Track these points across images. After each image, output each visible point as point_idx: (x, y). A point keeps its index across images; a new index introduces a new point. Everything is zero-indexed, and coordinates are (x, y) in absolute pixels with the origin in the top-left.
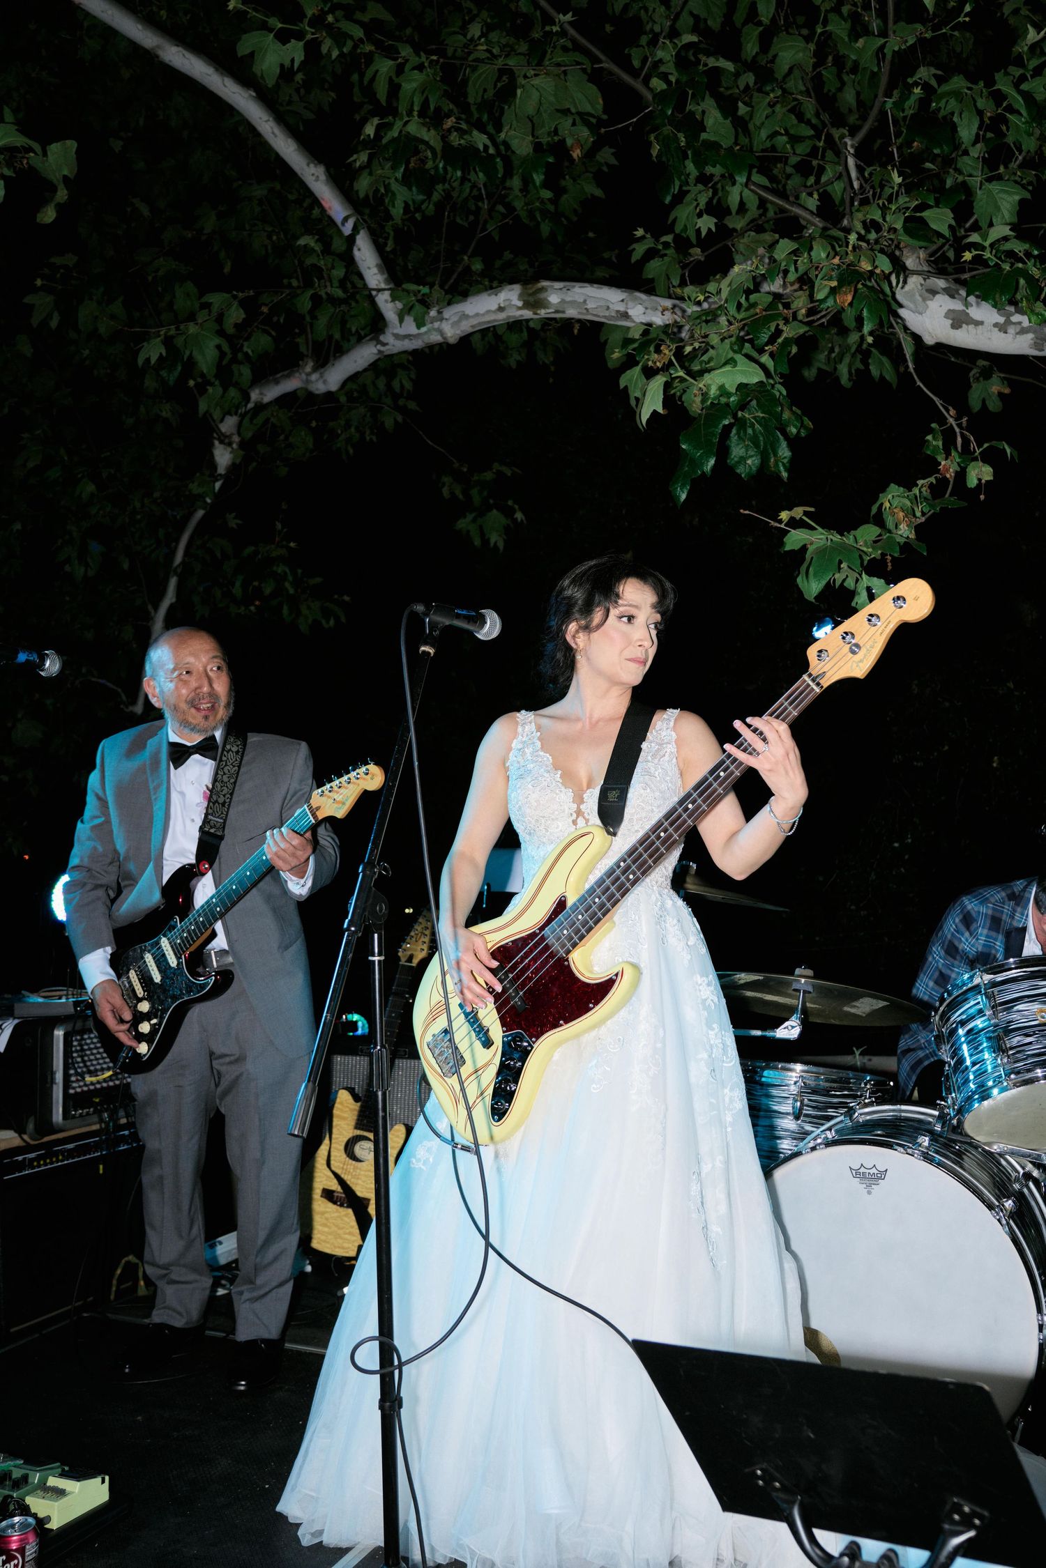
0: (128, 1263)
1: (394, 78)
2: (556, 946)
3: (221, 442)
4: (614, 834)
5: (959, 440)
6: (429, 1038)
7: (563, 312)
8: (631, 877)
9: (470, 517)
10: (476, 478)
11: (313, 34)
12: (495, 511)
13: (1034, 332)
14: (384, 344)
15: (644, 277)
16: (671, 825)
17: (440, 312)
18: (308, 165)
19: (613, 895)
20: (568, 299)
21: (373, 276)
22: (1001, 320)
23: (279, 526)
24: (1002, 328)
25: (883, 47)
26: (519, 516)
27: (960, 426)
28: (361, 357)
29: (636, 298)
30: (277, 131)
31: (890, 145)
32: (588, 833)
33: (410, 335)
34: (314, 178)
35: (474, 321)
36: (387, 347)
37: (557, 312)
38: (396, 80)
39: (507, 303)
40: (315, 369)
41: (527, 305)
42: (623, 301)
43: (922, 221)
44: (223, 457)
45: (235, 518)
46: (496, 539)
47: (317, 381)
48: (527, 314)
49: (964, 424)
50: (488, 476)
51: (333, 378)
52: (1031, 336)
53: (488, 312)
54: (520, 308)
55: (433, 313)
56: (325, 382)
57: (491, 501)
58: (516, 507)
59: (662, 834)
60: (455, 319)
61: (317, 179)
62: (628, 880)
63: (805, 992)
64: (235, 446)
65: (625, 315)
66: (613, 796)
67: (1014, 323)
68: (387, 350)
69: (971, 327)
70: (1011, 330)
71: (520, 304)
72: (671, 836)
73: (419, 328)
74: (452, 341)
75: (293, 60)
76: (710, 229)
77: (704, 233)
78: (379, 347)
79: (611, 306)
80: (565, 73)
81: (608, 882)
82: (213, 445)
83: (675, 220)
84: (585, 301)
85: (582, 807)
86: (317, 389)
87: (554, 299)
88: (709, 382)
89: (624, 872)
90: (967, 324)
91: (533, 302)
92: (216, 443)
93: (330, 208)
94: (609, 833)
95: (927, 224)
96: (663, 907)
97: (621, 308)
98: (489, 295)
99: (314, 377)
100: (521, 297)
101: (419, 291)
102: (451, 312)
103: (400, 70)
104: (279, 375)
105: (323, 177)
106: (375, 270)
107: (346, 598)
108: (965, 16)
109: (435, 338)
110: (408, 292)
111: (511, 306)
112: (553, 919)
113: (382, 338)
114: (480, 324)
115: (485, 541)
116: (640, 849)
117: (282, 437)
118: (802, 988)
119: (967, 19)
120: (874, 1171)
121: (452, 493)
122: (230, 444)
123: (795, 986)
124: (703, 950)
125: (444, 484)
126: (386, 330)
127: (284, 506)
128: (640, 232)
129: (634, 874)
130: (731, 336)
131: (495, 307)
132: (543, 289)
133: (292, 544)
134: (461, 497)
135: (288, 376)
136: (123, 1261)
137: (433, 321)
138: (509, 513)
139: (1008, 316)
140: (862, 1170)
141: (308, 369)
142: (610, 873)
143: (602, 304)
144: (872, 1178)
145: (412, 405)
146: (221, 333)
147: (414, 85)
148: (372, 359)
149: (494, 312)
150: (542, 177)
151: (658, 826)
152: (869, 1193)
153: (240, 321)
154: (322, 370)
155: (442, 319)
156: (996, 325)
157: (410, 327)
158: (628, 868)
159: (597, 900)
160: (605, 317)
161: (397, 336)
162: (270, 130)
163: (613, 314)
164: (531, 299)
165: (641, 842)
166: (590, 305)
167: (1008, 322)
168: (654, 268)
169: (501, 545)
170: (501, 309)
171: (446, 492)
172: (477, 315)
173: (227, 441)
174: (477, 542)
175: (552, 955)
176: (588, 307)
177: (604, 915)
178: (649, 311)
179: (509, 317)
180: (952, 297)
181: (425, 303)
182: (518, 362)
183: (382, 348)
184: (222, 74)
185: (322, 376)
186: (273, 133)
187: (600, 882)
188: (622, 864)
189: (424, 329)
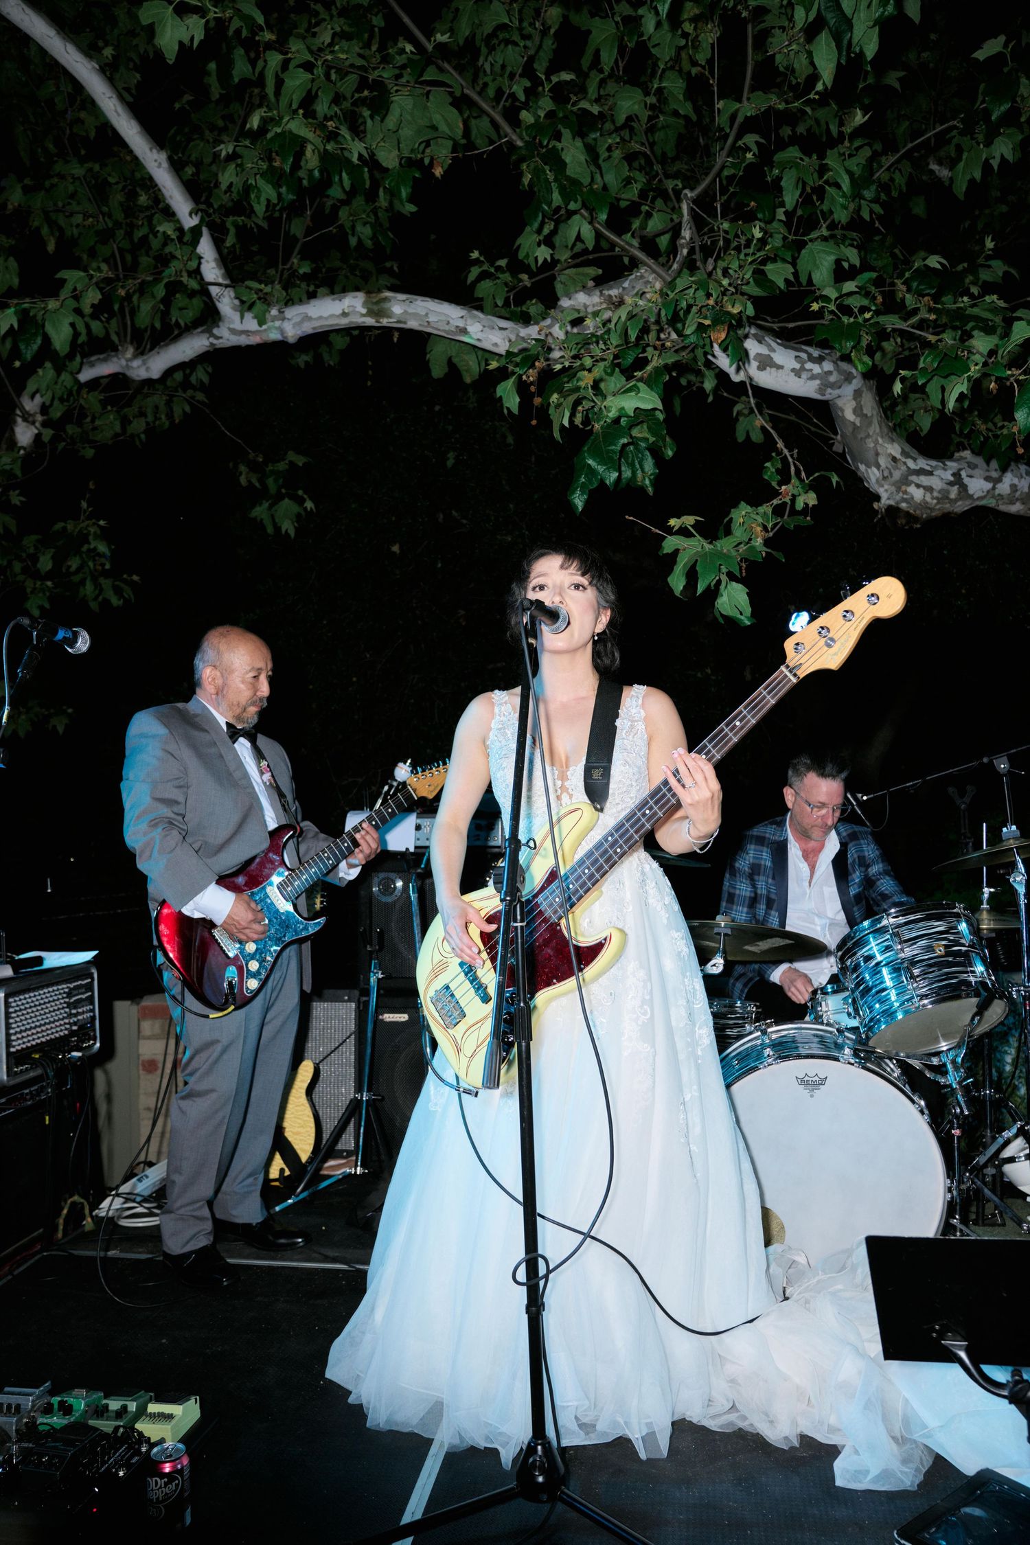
0: (73, 1204)
1: (279, 73)
2: (549, 913)
3: (25, 420)
4: (601, 810)
5: (793, 469)
6: (431, 993)
7: (405, 323)
8: (619, 850)
9: (266, 505)
10: (270, 468)
11: (215, 13)
12: (286, 500)
13: (821, 379)
14: (218, 338)
15: (476, 296)
16: (656, 803)
17: (281, 312)
18: (151, 149)
19: (601, 867)
20: (410, 311)
21: (211, 271)
22: (798, 366)
23: (84, 505)
24: (797, 373)
25: (737, 111)
26: (309, 505)
27: (792, 456)
28: (190, 347)
29: (475, 317)
30: (120, 109)
31: (716, 201)
32: (578, 809)
33: (248, 331)
34: (156, 164)
35: (317, 324)
36: (221, 341)
37: (399, 322)
38: (281, 76)
39: (351, 309)
40: (135, 356)
41: (371, 313)
42: (462, 317)
43: (763, 273)
44: (24, 434)
45: (18, 495)
46: (288, 527)
47: (139, 367)
48: (370, 321)
49: (795, 456)
50: (282, 466)
51: (156, 364)
52: (818, 382)
53: (332, 316)
54: (364, 315)
55: (274, 312)
56: (148, 369)
57: (283, 491)
58: (305, 496)
59: (647, 812)
60: (297, 319)
61: (160, 166)
62: (615, 852)
63: (726, 935)
64: (37, 424)
65: (464, 331)
66: (597, 774)
67: (808, 370)
68: (219, 344)
69: (774, 370)
70: (804, 375)
71: (364, 311)
72: (655, 813)
73: (260, 324)
74: (291, 340)
75: (192, 39)
76: (545, 259)
77: (540, 262)
78: (211, 340)
79: (451, 321)
80: (429, 92)
81: (597, 854)
82: (15, 422)
83: (519, 247)
84: (427, 315)
85: (567, 784)
86: (138, 376)
87: (397, 309)
88: (610, 404)
89: (612, 846)
90: (771, 367)
91: (376, 310)
92: (19, 420)
93: (171, 197)
94: (596, 809)
95: (766, 276)
96: (643, 873)
97: (461, 324)
98: (333, 300)
99: (136, 363)
100: (365, 304)
101: (261, 290)
102: (293, 312)
103: (285, 65)
104: (93, 358)
105: (165, 165)
106: (213, 264)
107: (135, 578)
108: (816, 94)
109: (274, 336)
110: (251, 289)
111: (355, 312)
112: (546, 888)
113: (215, 331)
114: (321, 326)
115: (277, 529)
116: (627, 825)
117: (89, 419)
118: (723, 931)
119: (817, 97)
120: (816, 1078)
121: (249, 482)
122: (33, 423)
123: (716, 930)
124: (676, 907)
125: (241, 474)
126: (221, 324)
127: (92, 486)
128: (475, 255)
129: (621, 847)
130: (605, 360)
131: (339, 312)
132: (386, 299)
133: (102, 523)
134: (257, 485)
135: (105, 360)
136: (69, 1202)
137: (274, 319)
138: (301, 501)
139: (802, 362)
140: (807, 1078)
141: (129, 354)
142: (599, 845)
143: (443, 318)
144: (813, 1084)
145: (200, 396)
146: (78, 311)
147: (298, 83)
148: (204, 349)
149: (338, 316)
150: (409, 190)
151: (644, 804)
152: (812, 1096)
153: (96, 302)
154: (145, 357)
155: (283, 319)
156: (793, 370)
157: (251, 323)
158: (616, 842)
159: (586, 871)
160: (444, 331)
161: (233, 331)
162: (113, 108)
163: (453, 329)
164: (375, 308)
165: (628, 819)
166: (432, 319)
167: (803, 369)
168: (485, 289)
169: (292, 533)
170: (344, 314)
171: (243, 480)
172: (320, 318)
173: (31, 419)
174: (270, 530)
175: (546, 920)
176: (430, 320)
177: (593, 885)
178: (486, 329)
179: (352, 322)
180: (760, 342)
181: (266, 300)
182: (307, 363)
183: (215, 342)
184: (64, 38)
185: (144, 363)
186: (116, 111)
187: (590, 854)
188: (610, 838)
189: (264, 327)
